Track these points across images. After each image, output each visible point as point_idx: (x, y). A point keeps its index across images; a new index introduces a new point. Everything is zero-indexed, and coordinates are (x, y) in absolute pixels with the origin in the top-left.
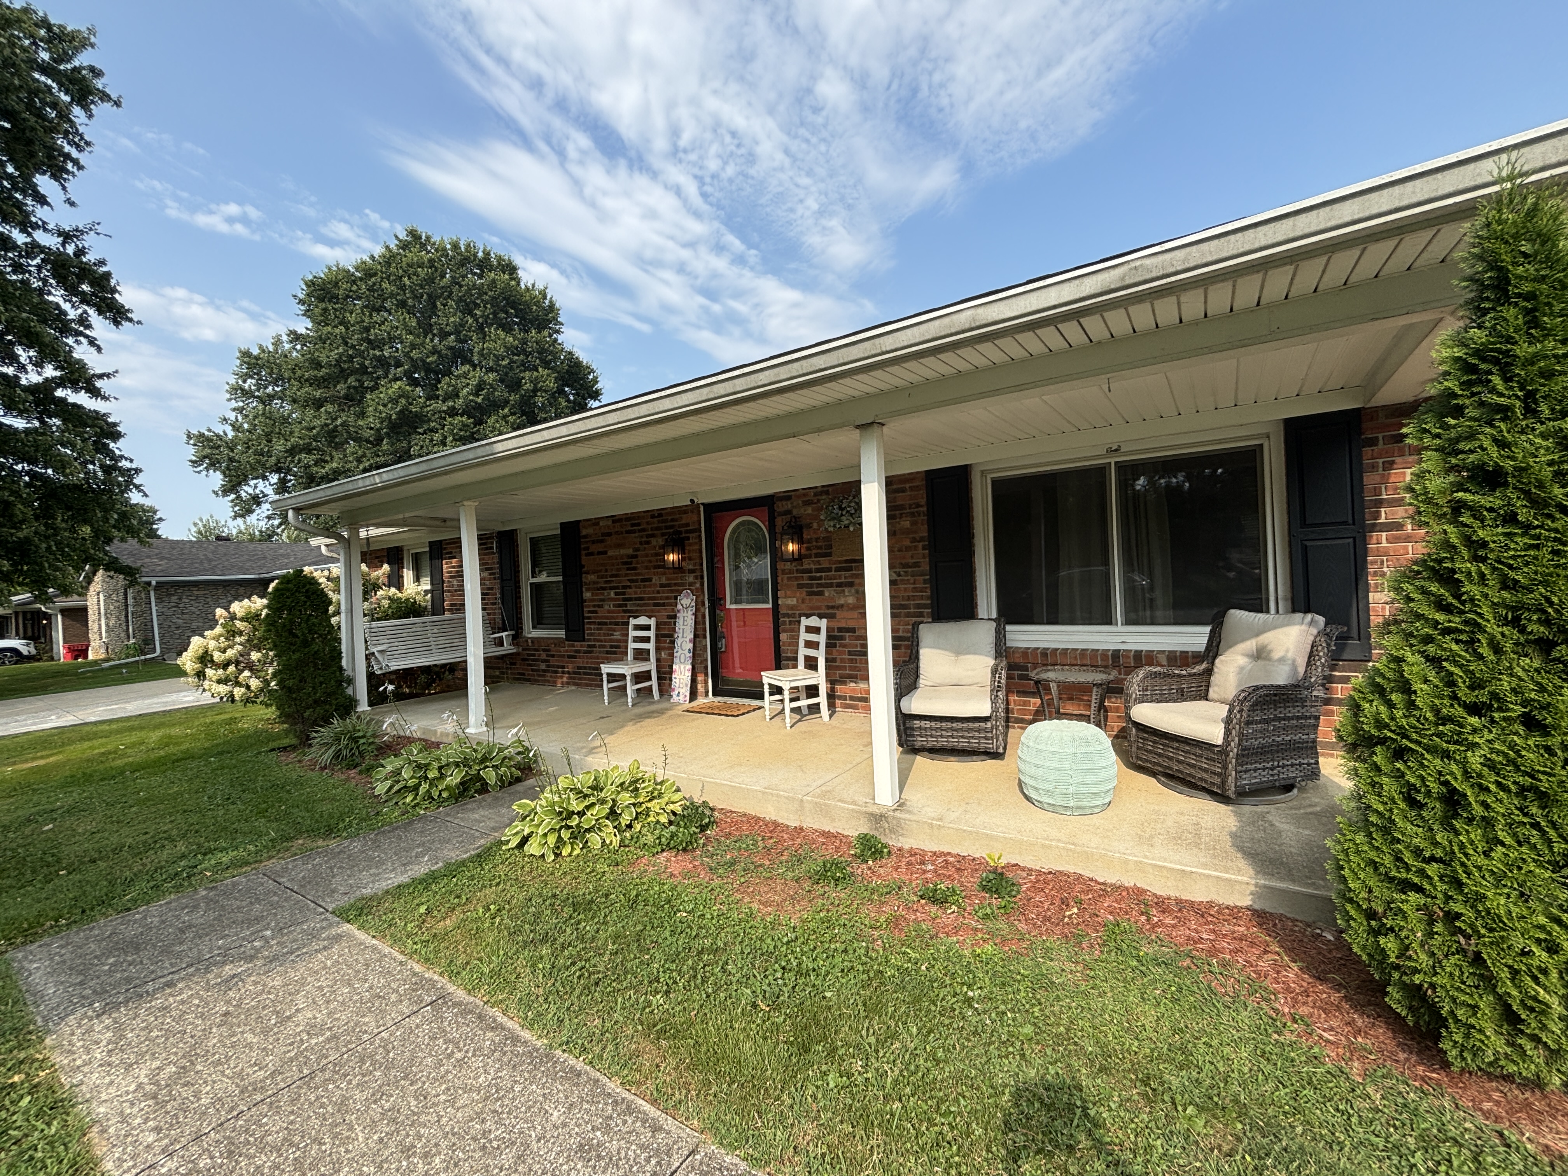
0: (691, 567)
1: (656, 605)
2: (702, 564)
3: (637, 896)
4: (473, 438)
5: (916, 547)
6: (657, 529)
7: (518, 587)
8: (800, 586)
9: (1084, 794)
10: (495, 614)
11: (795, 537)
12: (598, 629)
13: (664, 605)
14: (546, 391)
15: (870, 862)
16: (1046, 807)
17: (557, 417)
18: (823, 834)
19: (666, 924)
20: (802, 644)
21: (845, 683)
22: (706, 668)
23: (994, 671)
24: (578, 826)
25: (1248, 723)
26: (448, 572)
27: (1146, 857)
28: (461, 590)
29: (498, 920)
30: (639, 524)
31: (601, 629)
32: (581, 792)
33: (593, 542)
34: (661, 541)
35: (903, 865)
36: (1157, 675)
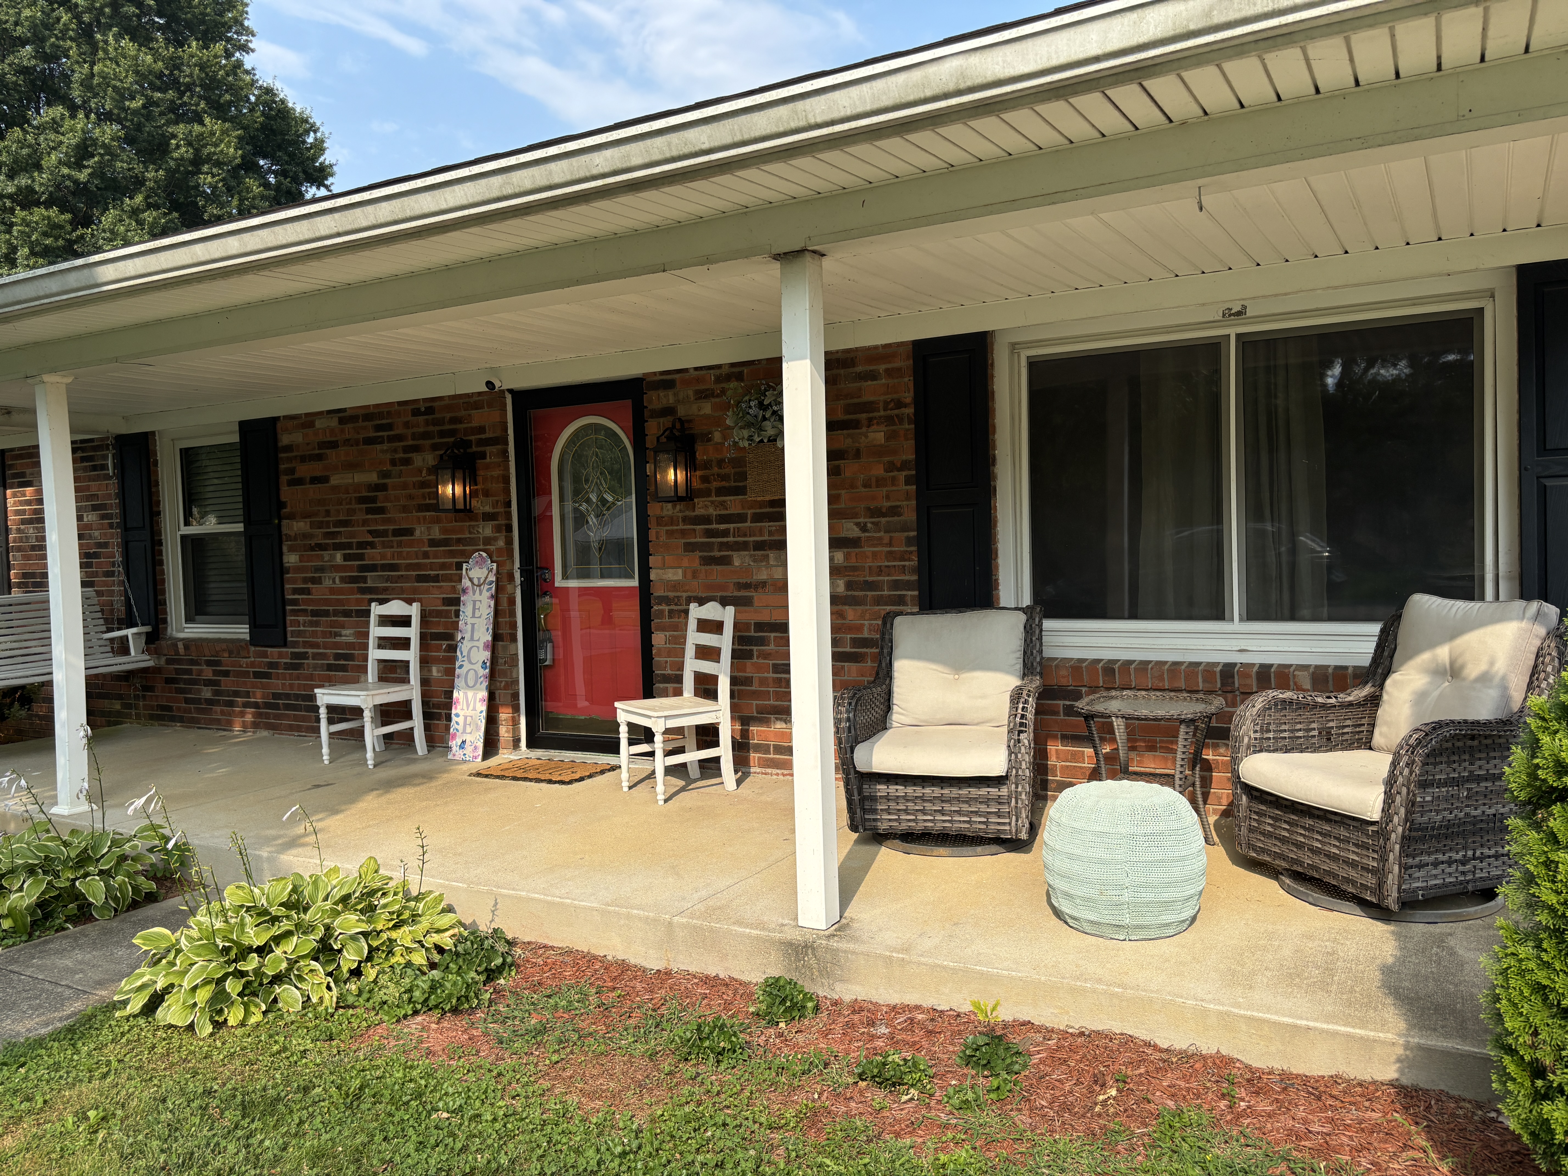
0: (488, 509)
1: (421, 579)
2: (509, 504)
3: (361, 1088)
4: (70, 251)
5: (894, 479)
6: (426, 435)
7: (156, 543)
8: (690, 548)
9: (1148, 904)
10: (111, 593)
11: (681, 458)
12: (312, 624)
13: (436, 579)
14: (218, 164)
15: (782, 1025)
16: (1087, 928)
17: (244, 214)
18: (707, 980)
19: (411, 1132)
20: (690, 651)
21: (765, 722)
22: (516, 696)
23: (1016, 696)
24: (257, 972)
25: (1424, 785)
26: (17, 512)
27: (1238, 1005)
28: (40, 547)
29: (101, 1135)
30: (389, 427)
31: (317, 624)
32: (265, 912)
33: (303, 459)
34: (429, 459)
35: (838, 1028)
36: (1286, 704)
